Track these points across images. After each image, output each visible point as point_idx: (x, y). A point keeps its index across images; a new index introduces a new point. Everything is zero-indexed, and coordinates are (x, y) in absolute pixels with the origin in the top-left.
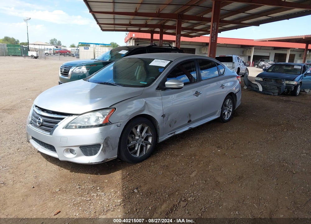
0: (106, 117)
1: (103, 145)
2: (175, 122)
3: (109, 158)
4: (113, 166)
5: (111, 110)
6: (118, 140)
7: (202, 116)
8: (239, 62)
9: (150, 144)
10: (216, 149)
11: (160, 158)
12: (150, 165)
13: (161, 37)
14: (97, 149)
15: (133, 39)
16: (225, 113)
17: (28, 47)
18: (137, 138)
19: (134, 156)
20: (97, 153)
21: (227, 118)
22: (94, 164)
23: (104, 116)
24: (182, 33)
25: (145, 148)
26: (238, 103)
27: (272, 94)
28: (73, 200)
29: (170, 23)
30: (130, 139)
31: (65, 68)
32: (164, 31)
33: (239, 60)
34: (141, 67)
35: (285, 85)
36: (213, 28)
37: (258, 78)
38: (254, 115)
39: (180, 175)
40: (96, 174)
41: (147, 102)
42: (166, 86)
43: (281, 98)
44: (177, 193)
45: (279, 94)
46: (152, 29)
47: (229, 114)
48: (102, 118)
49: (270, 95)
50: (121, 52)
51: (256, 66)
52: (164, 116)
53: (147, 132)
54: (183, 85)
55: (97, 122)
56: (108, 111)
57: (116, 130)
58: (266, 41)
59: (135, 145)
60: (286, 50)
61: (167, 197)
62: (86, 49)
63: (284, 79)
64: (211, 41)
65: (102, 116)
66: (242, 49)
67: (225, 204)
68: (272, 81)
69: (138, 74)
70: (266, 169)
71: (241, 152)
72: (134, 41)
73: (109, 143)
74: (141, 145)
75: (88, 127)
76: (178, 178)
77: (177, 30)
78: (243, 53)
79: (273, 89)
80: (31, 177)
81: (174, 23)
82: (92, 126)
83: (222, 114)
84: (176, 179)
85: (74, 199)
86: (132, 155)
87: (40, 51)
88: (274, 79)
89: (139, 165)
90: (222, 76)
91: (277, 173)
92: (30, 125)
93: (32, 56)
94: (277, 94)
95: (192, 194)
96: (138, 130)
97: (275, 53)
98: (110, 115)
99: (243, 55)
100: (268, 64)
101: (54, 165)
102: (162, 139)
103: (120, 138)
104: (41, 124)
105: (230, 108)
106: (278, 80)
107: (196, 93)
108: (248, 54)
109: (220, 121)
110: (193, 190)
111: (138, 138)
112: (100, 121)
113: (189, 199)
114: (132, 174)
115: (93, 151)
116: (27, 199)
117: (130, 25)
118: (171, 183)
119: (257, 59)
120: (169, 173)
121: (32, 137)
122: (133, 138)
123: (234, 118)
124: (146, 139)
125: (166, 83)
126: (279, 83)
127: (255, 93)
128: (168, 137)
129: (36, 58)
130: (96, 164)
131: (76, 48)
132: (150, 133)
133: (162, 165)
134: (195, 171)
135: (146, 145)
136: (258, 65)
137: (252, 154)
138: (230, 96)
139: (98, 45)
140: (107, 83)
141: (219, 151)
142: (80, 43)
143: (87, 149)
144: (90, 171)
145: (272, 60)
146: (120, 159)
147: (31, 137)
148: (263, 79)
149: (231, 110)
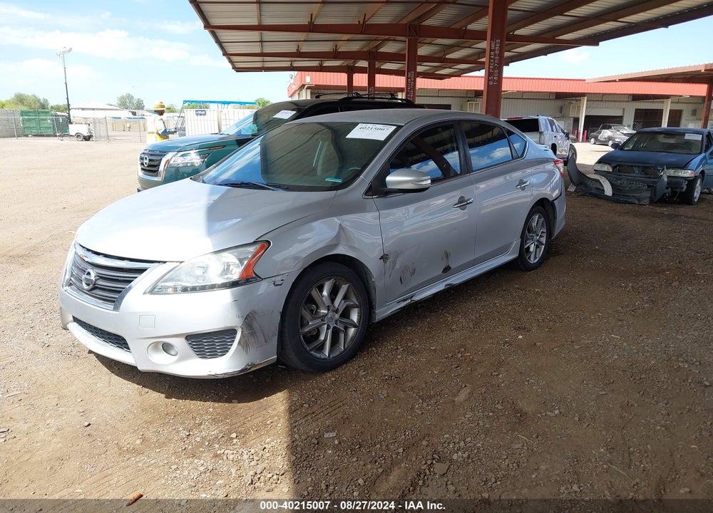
0: (246, 262)
1: (242, 332)
2: (413, 273)
3: (258, 362)
4: (267, 380)
5: (258, 246)
6: (277, 318)
7: (476, 257)
8: (555, 130)
9: (355, 326)
10: (514, 333)
11: (380, 358)
12: (356, 375)
13: (371, 81)
14: (229, 342)
15: (308, 88)
16: (529, 248)
17: (69, 114)
18: (324, 311)
19: (318, 355)
20: (228, 351)
21: (535, 259)
22: (221, 377)
23: (241, 261)
24: (420, 69)
25: (342, 336)
26: (560, 225)
27: (637, 202)
28: (174, 467)
29: (390, 48)
30: (307, 315)
31: (152, 155)
32: (376, 67)
33: (554, 127)
34: (326, 143)
35: (666, 179)
36: (492, 53)
37: (601, 165)
38: (596, 250)
39: (431, 397)
40: (229, 401)
41: (343, 225)
42: (389, 187)
43: (659, 210)
44: (425, 443)
45: (652, 202)
46: (350, 62)
47: (538, 250)
48: (238, 267)
49: (632, 203)
50: (279, 116)
51: (593, 140)
52: (387, 259)
53: (345, 298)
54: (429, 181)
55: (226, 277)
56: (252, 249)
57: (271, 295)
58: (615, 81)
59: (318, 329)
60: (662, 100)
61: (401, 454)
62: (201, 115)
63: (664, 165)
64: (488, 83)
65: (237, 262)
66: (559, 103)
67: (543, 467)
68: (634, 172)
69: (321, 162)
70: (638, 378)
71: (573, 338)
72: (309, 91)
73: (255, 325)
74: (334, 328)
75: (203, 288)
76: (425, 404)
77: (406, 62)
78: (561, 112)
79: (638, 190)
80: (72, 413)
81: (400, 48)
82: (213, 287)
83: (524, 251)
84: (421, 408)
85: (175, 463)
86: (312, 352)
87: (95, 123)
88: (639, 167)
89: (330, 377)
90: (520, 161)
91: (665, 387)
92: (67, 288)
93: (78, 135)
94: (647, 201)
95: (462, 444)
96: (325, 293)
97: (636, 110)
98: (257, 257)
99: (561, 114)
100: (620, 134)
101: (126, 382)
102: (382, 312)
103: (283, 314)
104: (91, 286)
105: (541, 236)
106: (650, 170)
107: (460, 202)
108: (573, 114)
109: (518, 266)
110: (463, 433)
111: (326, 312)
112: (233, 273)
113: (455, 457)
114: (313, 399)
115: (218, 346)
116: (63, 467)
117: (299, 54)
118: (409, 417)
119: (595, 124)
120: (402, 395)
121: (74, 317)
122: (314, 313)
123: (551, 258)
124: (346, 314)
125: (389, 178)
126: (652, 176)
127: (595, 201)
128: (397, 308)
129: (87, 138)
130: (226, 376)
131: (178, 114)
132: (354, 300)
133: (385, 376)
134: (466, 386)
135: (346, 328)
136: (596, 138)
137: (600, 343)
138: (541, 208)
139: (226, 105)
140: (247, 184)
141: (520, 337)
142: (187, 101)
143: (204, 343)
144: (212, 395)
145: (629, 126)
146: (283, 364)
147: (72, 319)
148: (614, 168)
149: (544, 240)
